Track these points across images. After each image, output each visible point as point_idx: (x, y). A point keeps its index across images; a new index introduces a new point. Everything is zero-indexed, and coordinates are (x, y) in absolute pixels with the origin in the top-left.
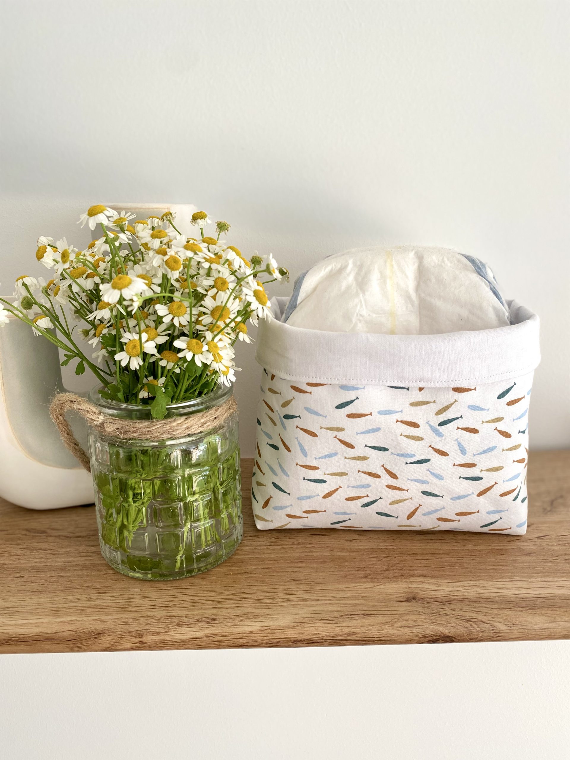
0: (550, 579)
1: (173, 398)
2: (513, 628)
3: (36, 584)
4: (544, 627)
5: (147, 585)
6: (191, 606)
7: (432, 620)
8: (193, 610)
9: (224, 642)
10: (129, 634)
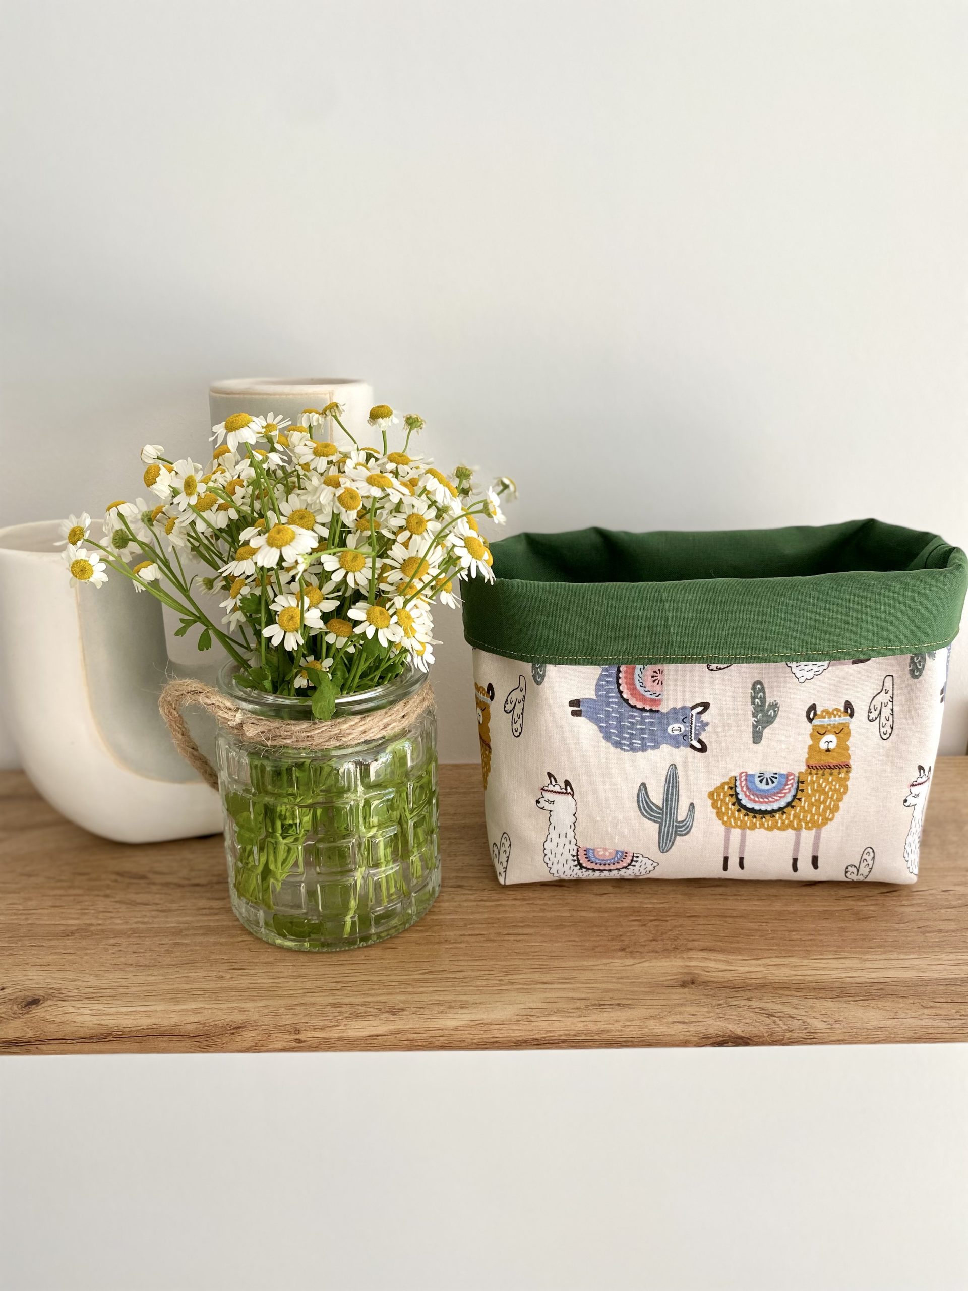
0: (895, 956)
1: (344, 688)
2: (834, 1026)
3: (141, 954)
4: (879, 1026)
5: (303, 958)
6: (369, 990)
7: (717, 1013)
8: (371, 995)
9: (418, 1042)
10: (280, 1029)
